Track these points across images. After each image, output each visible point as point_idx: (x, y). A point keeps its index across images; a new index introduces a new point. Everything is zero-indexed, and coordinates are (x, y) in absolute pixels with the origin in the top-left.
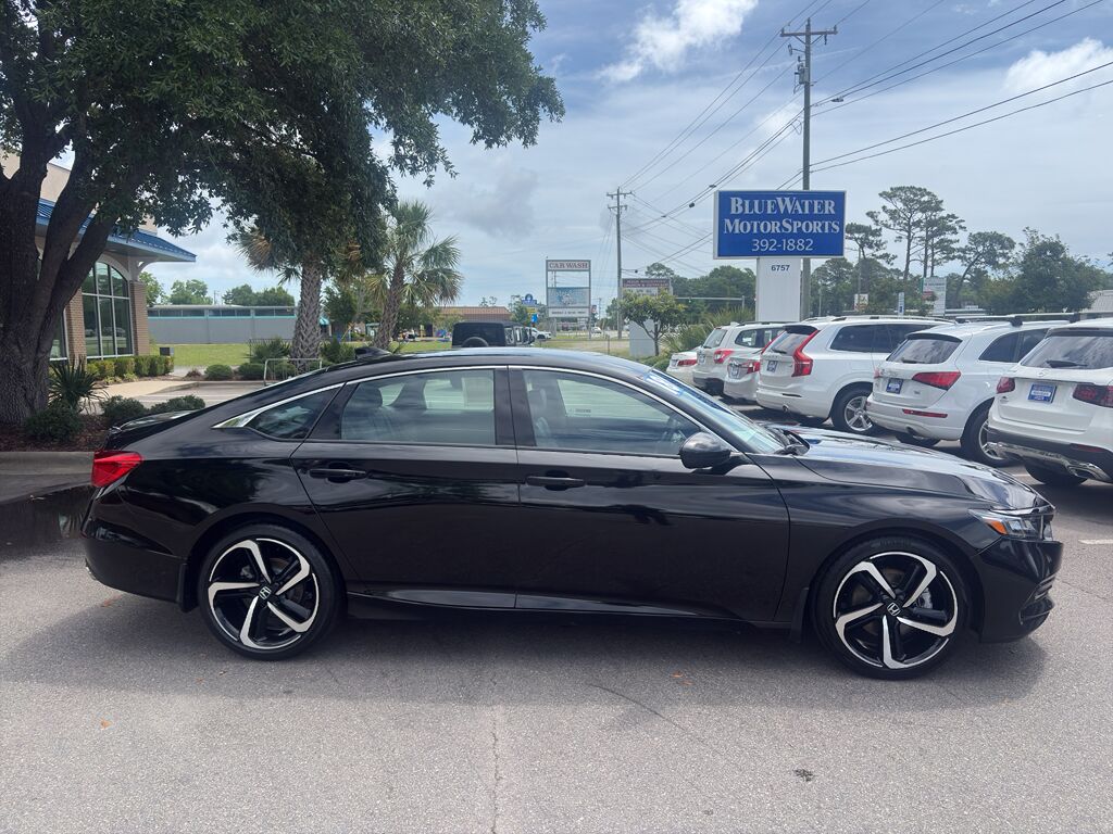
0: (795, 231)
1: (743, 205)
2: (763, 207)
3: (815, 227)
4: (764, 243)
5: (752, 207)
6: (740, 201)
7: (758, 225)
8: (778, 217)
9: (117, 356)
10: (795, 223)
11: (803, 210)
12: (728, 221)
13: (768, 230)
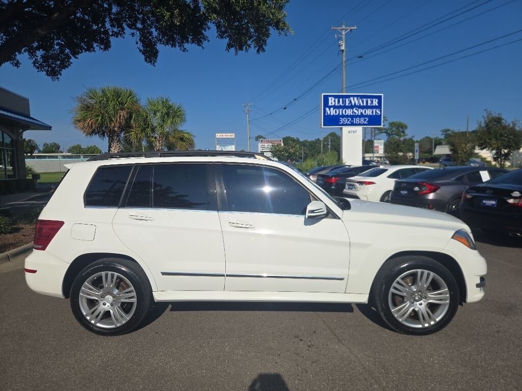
0: (359, 114)
1: (335, 101)
2: (344, 102)
3: (369, 112)
4: (345, 120)
5: (339, 102)
6: (333, 99)
7: (342, 111)
8: (351, 107)
9: (7, 179)
10: (359, 110)
11: (363, 104)
12: (327, 109)
13: (347, 114)
